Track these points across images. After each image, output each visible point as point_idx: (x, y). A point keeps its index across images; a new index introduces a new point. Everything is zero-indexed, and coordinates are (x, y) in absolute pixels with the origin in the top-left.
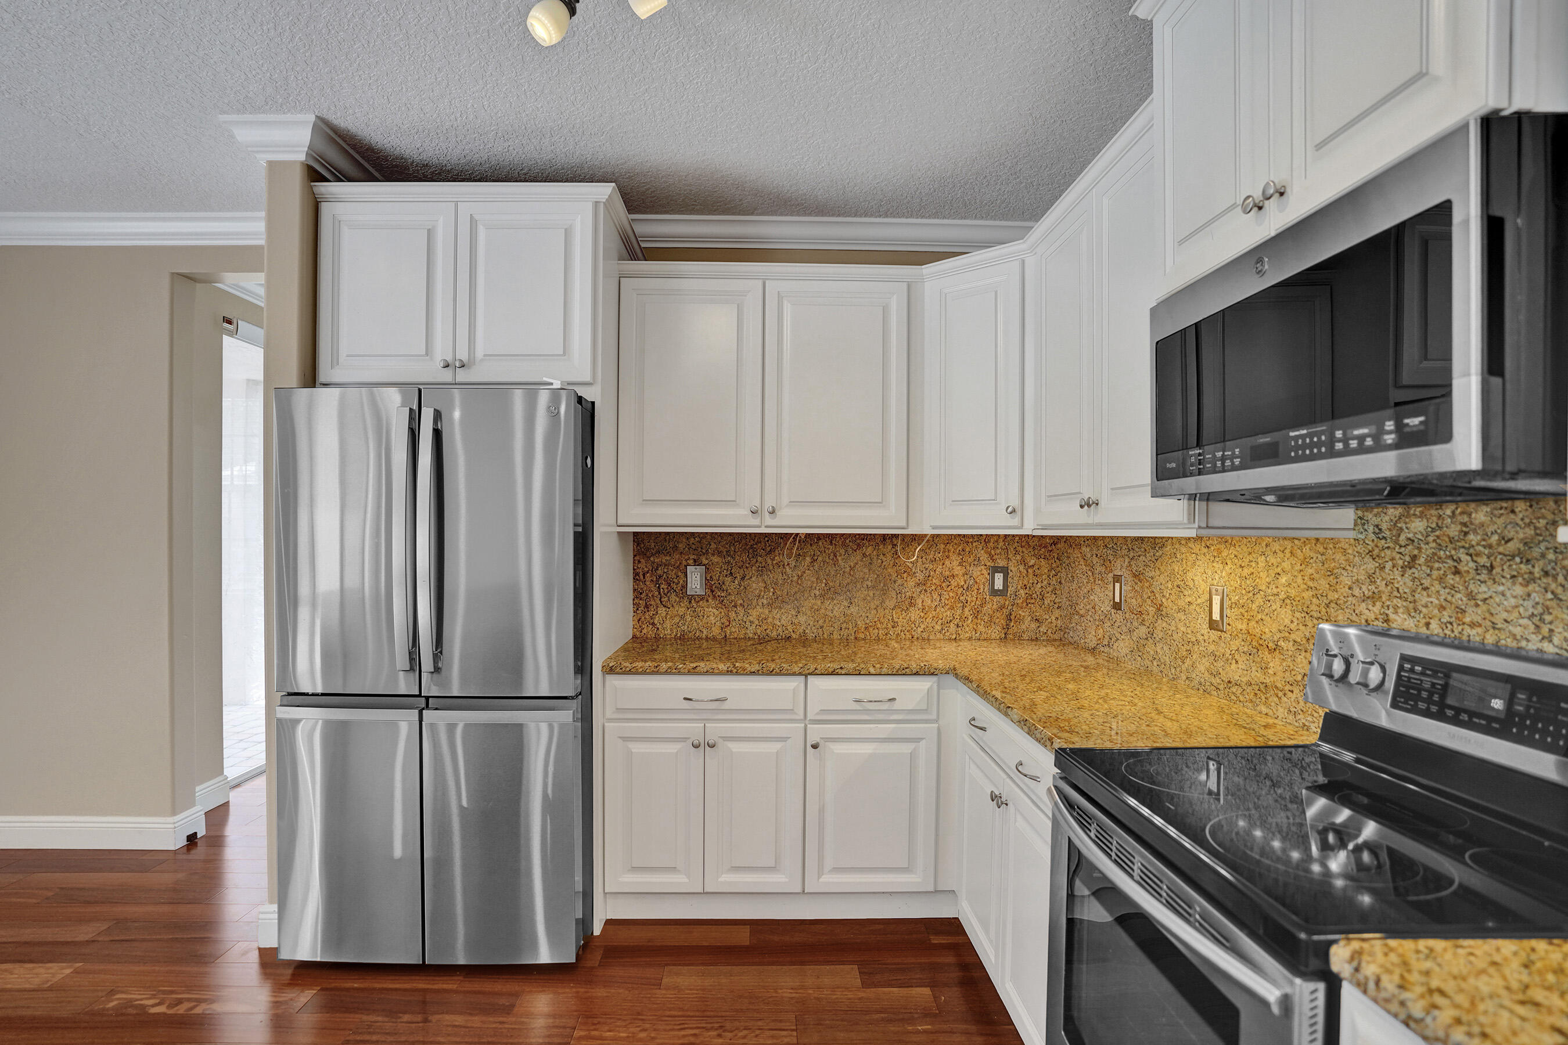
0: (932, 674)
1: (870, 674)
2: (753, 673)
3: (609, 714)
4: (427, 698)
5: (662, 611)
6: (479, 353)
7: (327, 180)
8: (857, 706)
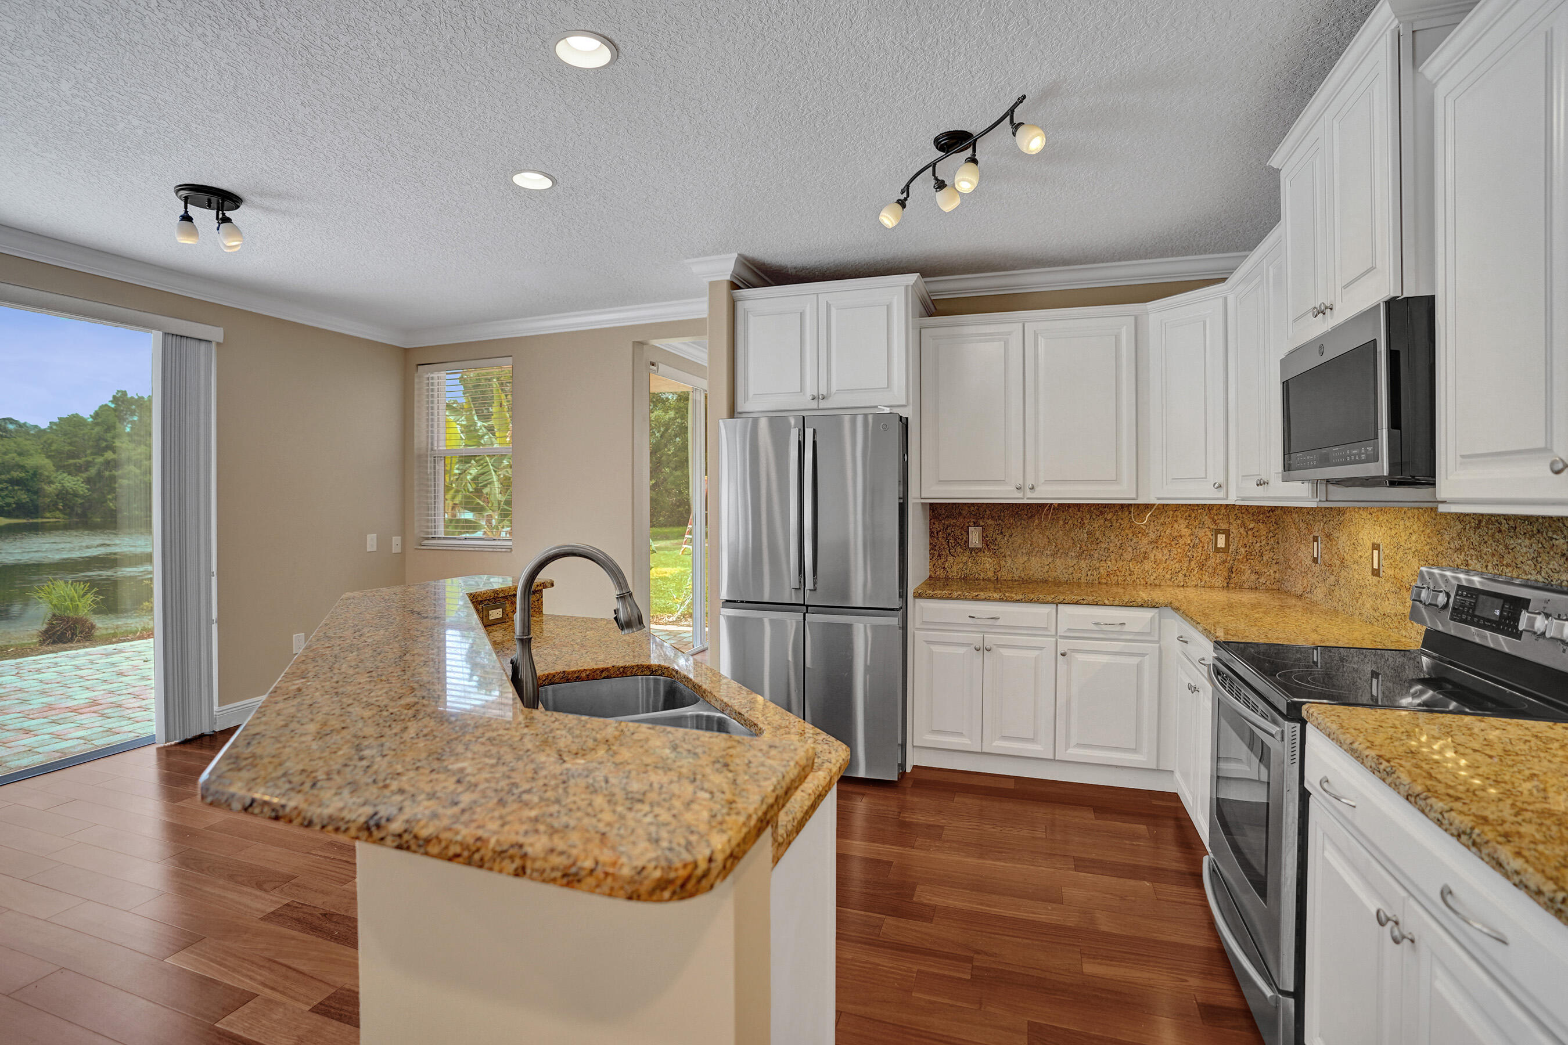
0: (1154, 607)
1: (1105, 605)
2: (1018, 601)
3: (917, 626)
4: (807, 606)
5: (950, 559)
6: (834, 389)
7: (740, 288)
8: (1095, 628)
